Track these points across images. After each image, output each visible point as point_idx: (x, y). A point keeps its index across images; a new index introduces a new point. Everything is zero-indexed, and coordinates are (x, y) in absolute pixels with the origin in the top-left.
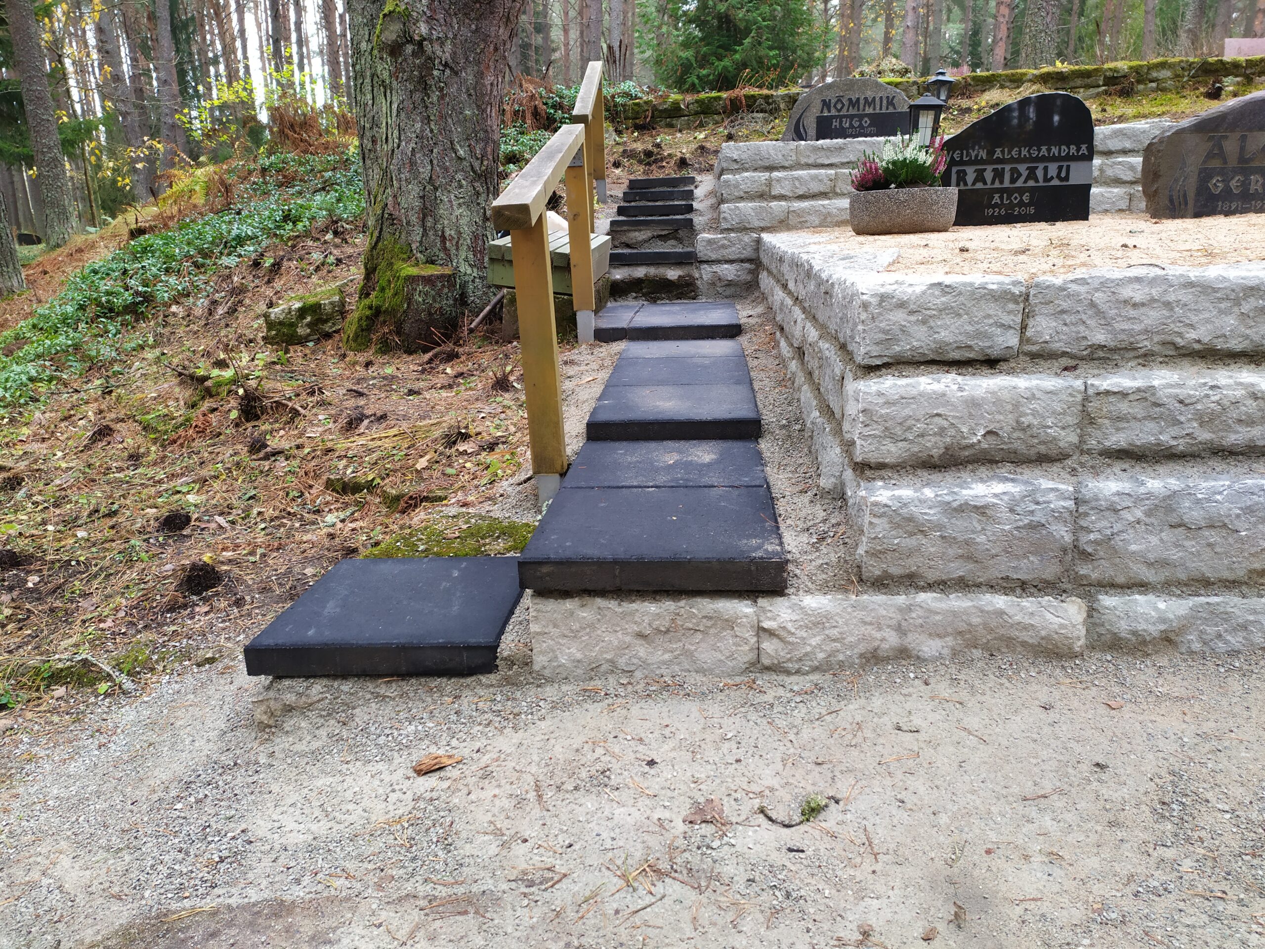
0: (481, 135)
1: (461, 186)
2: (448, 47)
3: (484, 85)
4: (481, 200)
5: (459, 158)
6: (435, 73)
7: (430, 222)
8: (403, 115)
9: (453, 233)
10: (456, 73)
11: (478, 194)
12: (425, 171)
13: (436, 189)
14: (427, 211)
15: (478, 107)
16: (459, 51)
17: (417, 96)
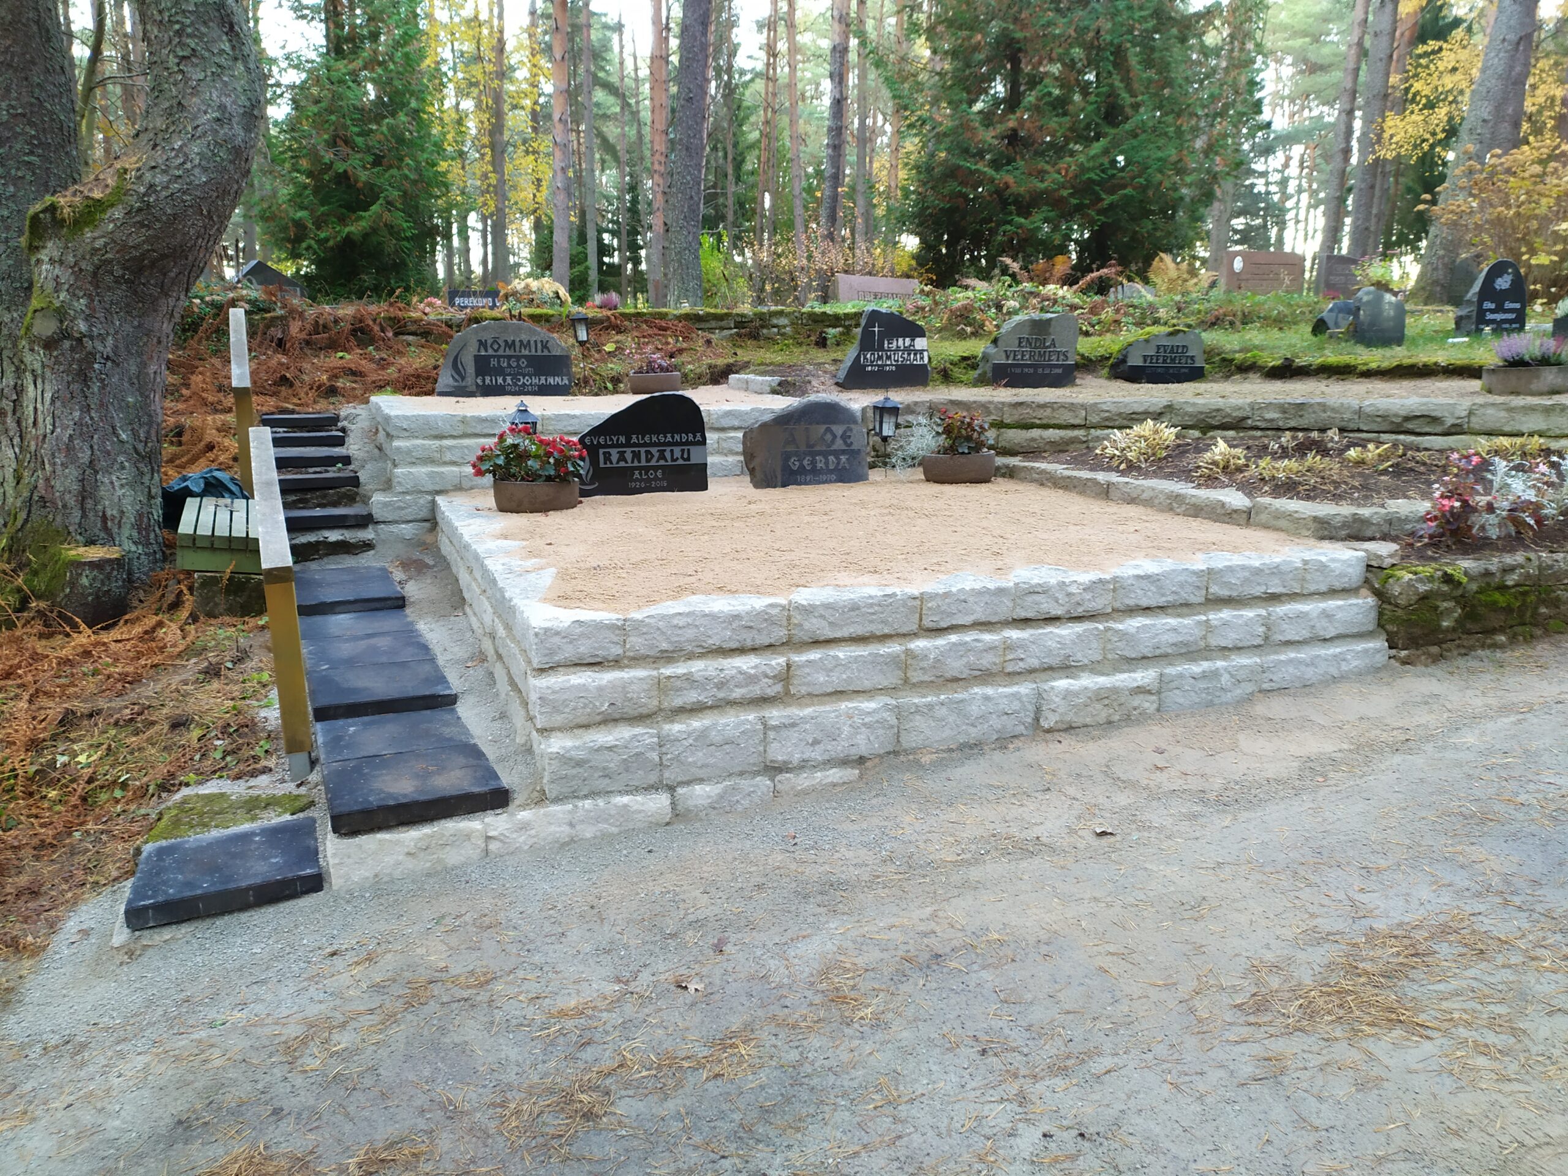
0: (145, 419)
1: (123, 468)
2: (110, 341)
3: (148, 374)
4: (146, 479)
5: (122, 442)
6: (96, 366)
7: (89, 503)
8: (58, 404)
9: (115, 512)
10: (118, 365)
11: (142, 474)
12: (85, 456)
13: (97, 472)
14: (86, 494)
15: (142, 395)
16: (121, 346)
17: (75, 387)
